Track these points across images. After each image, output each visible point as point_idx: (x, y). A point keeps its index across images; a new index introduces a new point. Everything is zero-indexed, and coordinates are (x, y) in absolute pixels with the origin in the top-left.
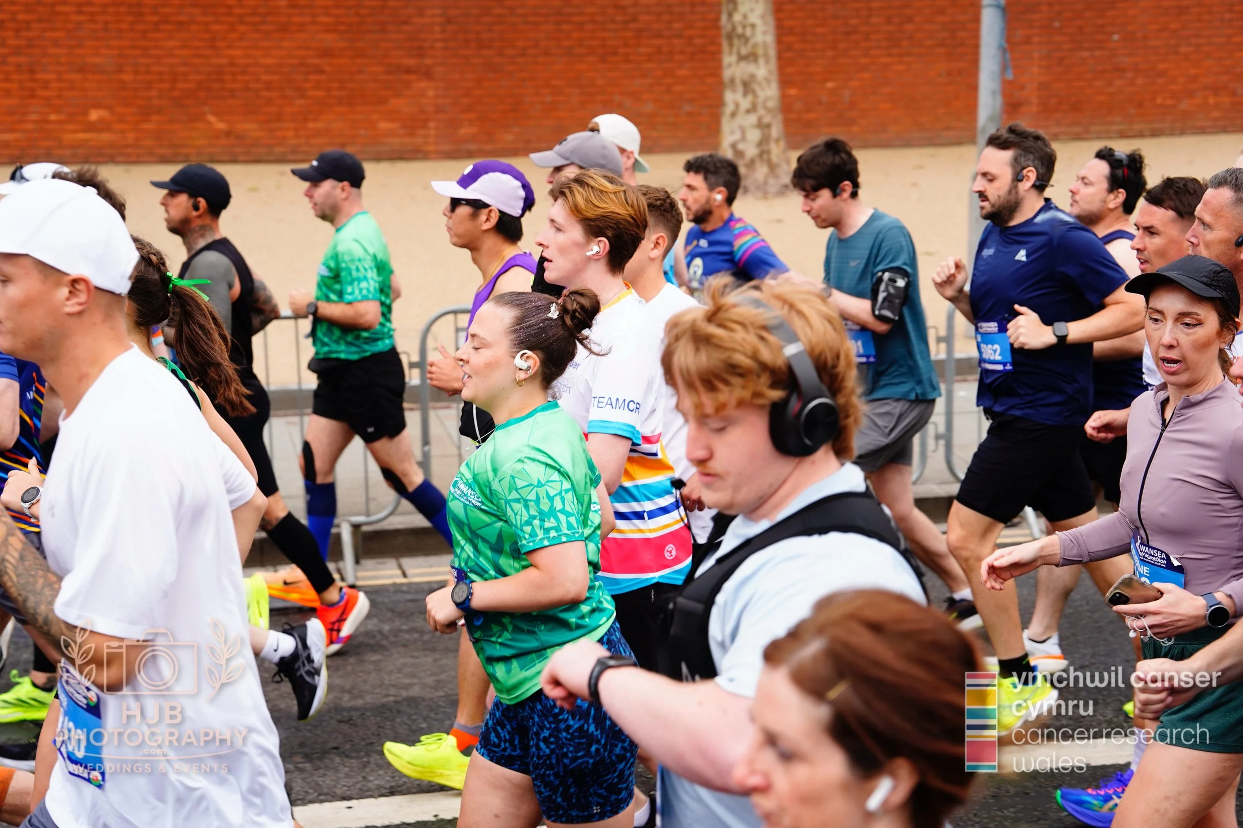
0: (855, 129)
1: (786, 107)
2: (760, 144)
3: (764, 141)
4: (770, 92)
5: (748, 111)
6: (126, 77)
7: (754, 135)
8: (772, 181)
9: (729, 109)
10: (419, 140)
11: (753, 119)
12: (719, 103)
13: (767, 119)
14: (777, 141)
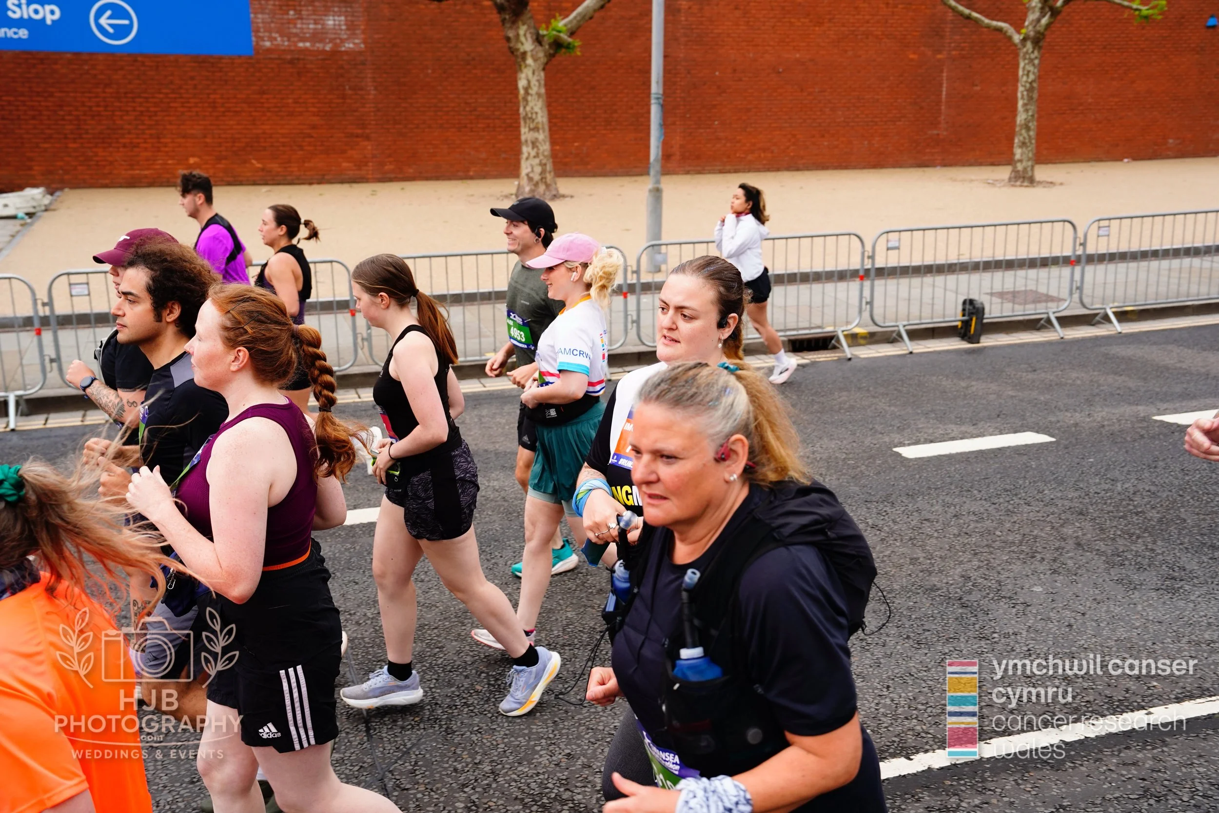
0: (589, 167)
1: (554, 155)
2: (541, 174)
3: (543, 172)
4: (545, 147)
5: (535, 157)
6: (208, 140)
7: (538, 169)
8: (547, 193)
9: (525, 155)
10: (363, 172)
11: (537, 161)
12: (519, 153)
13: (544, 161)
14: (550, 172)
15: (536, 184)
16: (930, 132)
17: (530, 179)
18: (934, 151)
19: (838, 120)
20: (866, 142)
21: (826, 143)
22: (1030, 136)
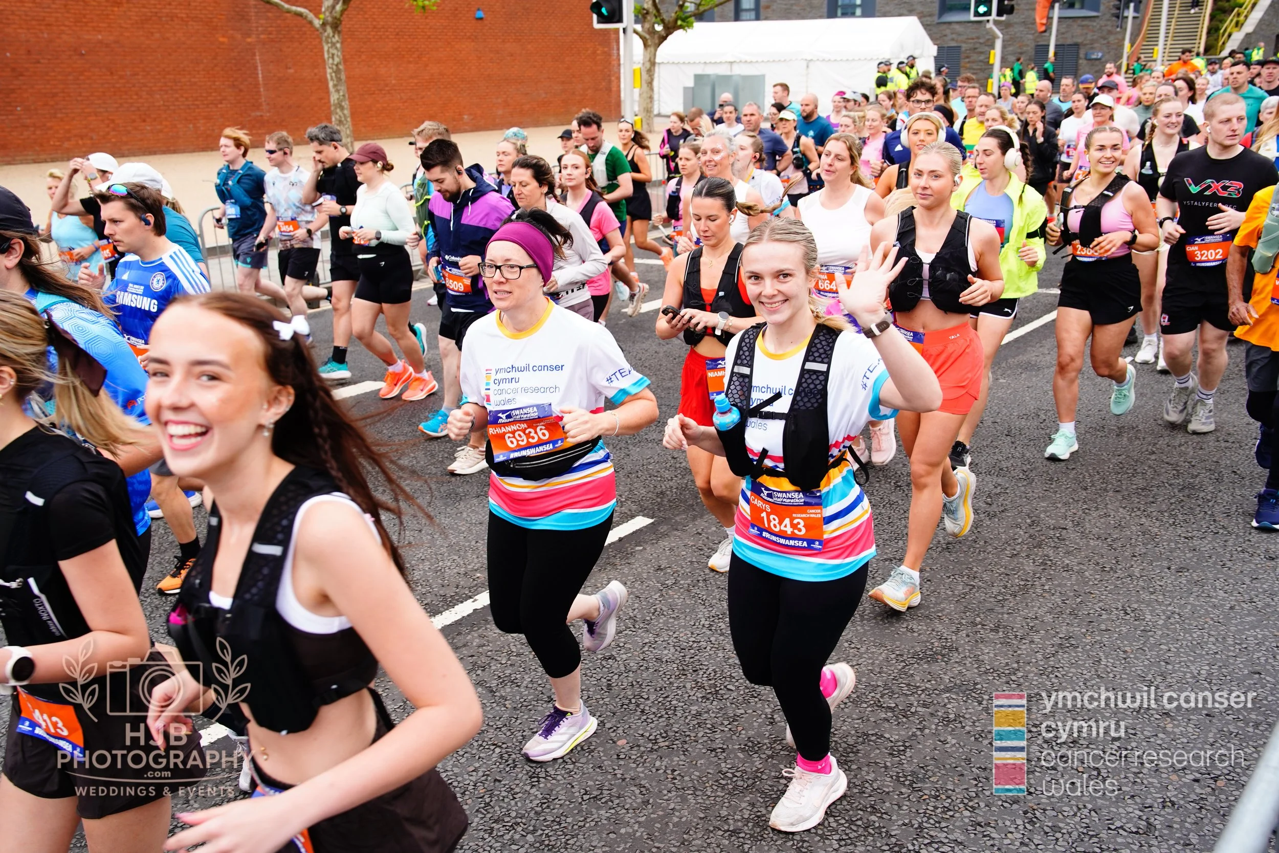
16: (253, 114)
18: (260, 132)
19: (157, 104)
20: (191, 126)
21: (148, 128)
22: (344, 115)
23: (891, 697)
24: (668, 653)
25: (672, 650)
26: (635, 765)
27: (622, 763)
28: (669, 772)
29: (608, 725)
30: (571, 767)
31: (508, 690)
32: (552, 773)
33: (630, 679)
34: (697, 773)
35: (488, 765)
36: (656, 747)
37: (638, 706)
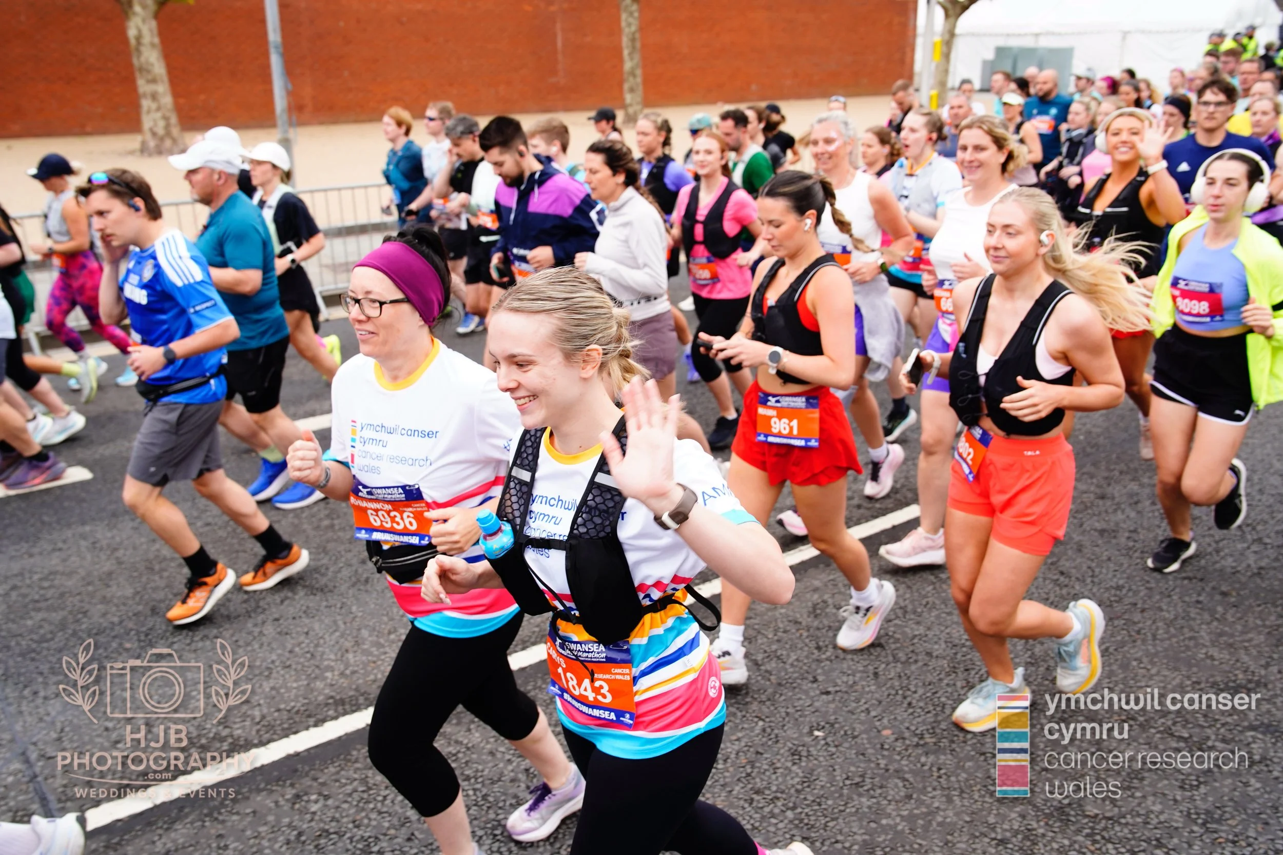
1: (178, 109)
2: (165, 128)
3: (167, 127)
4: (167, 100)
5: (156, 110)
7: (162, 124)
9: (145, 109)
11: (159, 114)
12: (138, 106)
13: (167, 115)
14: (175, 126)
15: (162, 139)
16: (550, 80)
17: (154, 134)
18: (555, 97)
23: (1184, 727)
24: (939, 649)
25: (943, 646)
26: (898, 758)
27: (886, 753)
28: (935, 769)
29: (873, 713)
30: (834, 750)
31: (774, 665)
32: (814, 753)
33: (898, 670)
34: (964, 775)
35: (750, 737)
36: (922, 742)
37: (905, 698)
